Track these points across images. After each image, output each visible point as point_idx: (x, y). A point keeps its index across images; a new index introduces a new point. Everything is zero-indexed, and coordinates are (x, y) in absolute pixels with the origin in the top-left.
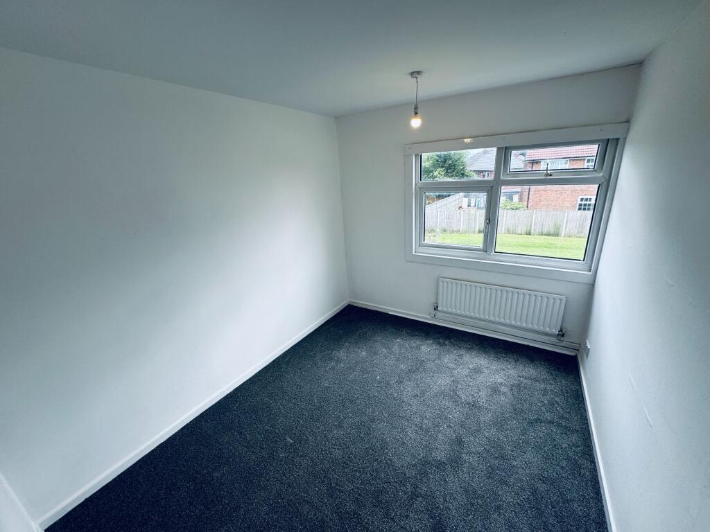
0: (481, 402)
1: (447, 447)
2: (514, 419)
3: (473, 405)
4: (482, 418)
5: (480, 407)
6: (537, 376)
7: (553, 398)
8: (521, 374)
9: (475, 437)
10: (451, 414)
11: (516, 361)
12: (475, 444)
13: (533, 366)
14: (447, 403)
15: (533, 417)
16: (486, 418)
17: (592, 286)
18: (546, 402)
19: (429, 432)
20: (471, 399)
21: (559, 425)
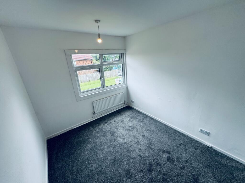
17: (127, 88)
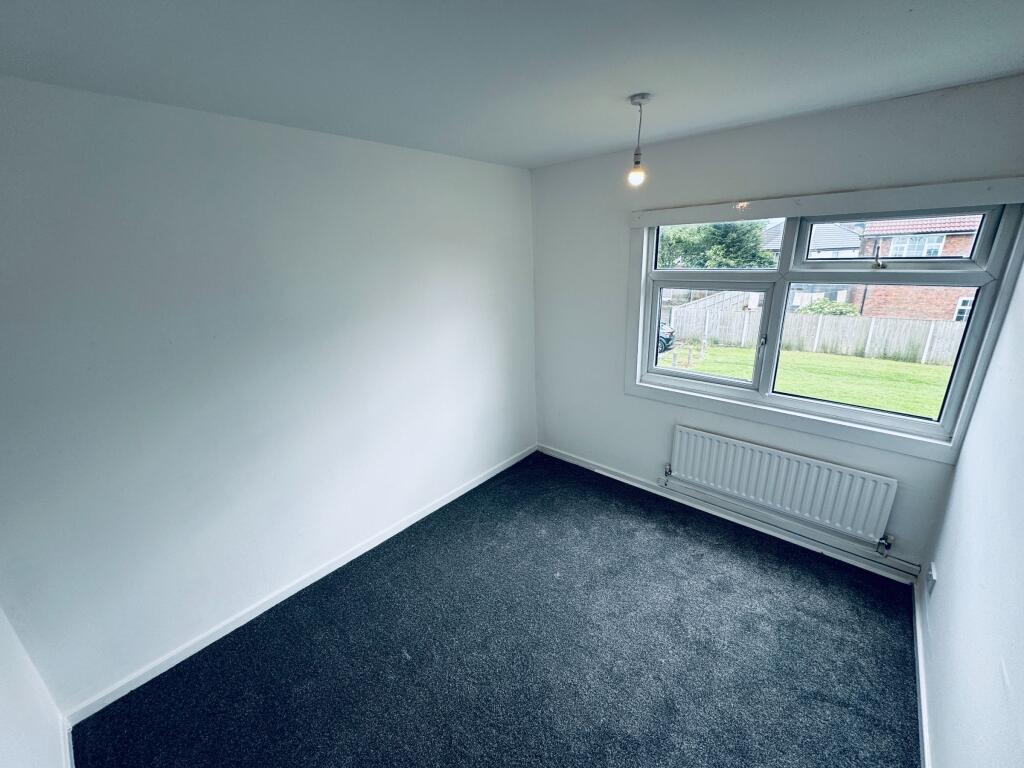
0: (722, 644)
1: (647, 713)
2: (775, 684)
3: (705, 647)
4: (716, 673)
5: (717, 652)
6: (828, 612)
7: (854, 659)
8: (799, 605)
9: (699, 705)
10: (663, 657)
11: (795, 579)
12: (697, 719)
13: (826, 593)
14: (661, 636)
15: (809, 687)
16: (724, 673)
18: (839, 663)
19: (621, 680)
20: (703, 636)
21: (858, 712)
